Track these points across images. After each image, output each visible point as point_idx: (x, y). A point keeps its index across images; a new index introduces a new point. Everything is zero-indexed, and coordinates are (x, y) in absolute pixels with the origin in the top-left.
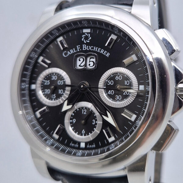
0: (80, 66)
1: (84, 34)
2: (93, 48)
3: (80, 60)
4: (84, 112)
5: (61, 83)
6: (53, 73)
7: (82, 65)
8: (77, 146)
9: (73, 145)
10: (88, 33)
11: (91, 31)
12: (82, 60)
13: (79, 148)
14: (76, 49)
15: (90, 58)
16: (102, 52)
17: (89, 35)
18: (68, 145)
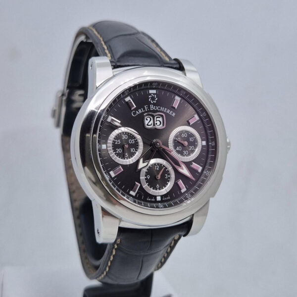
0: (147, 125)
1: (150, 94)
2: (160, 108)
3: (147, 120)
4: (157, 168)
5: (133, 142)
6: (123, 133)
7: (149, 124)
8: (153, 200)
9: (149, 200)
10: (154, 94)
11: (157, 92)
12: (149, 119)
13: (156, 202)
14: (144, 109)
15: (157, 118)
16: (168, 112)
17: (155, 96)
18: (145, 200)
